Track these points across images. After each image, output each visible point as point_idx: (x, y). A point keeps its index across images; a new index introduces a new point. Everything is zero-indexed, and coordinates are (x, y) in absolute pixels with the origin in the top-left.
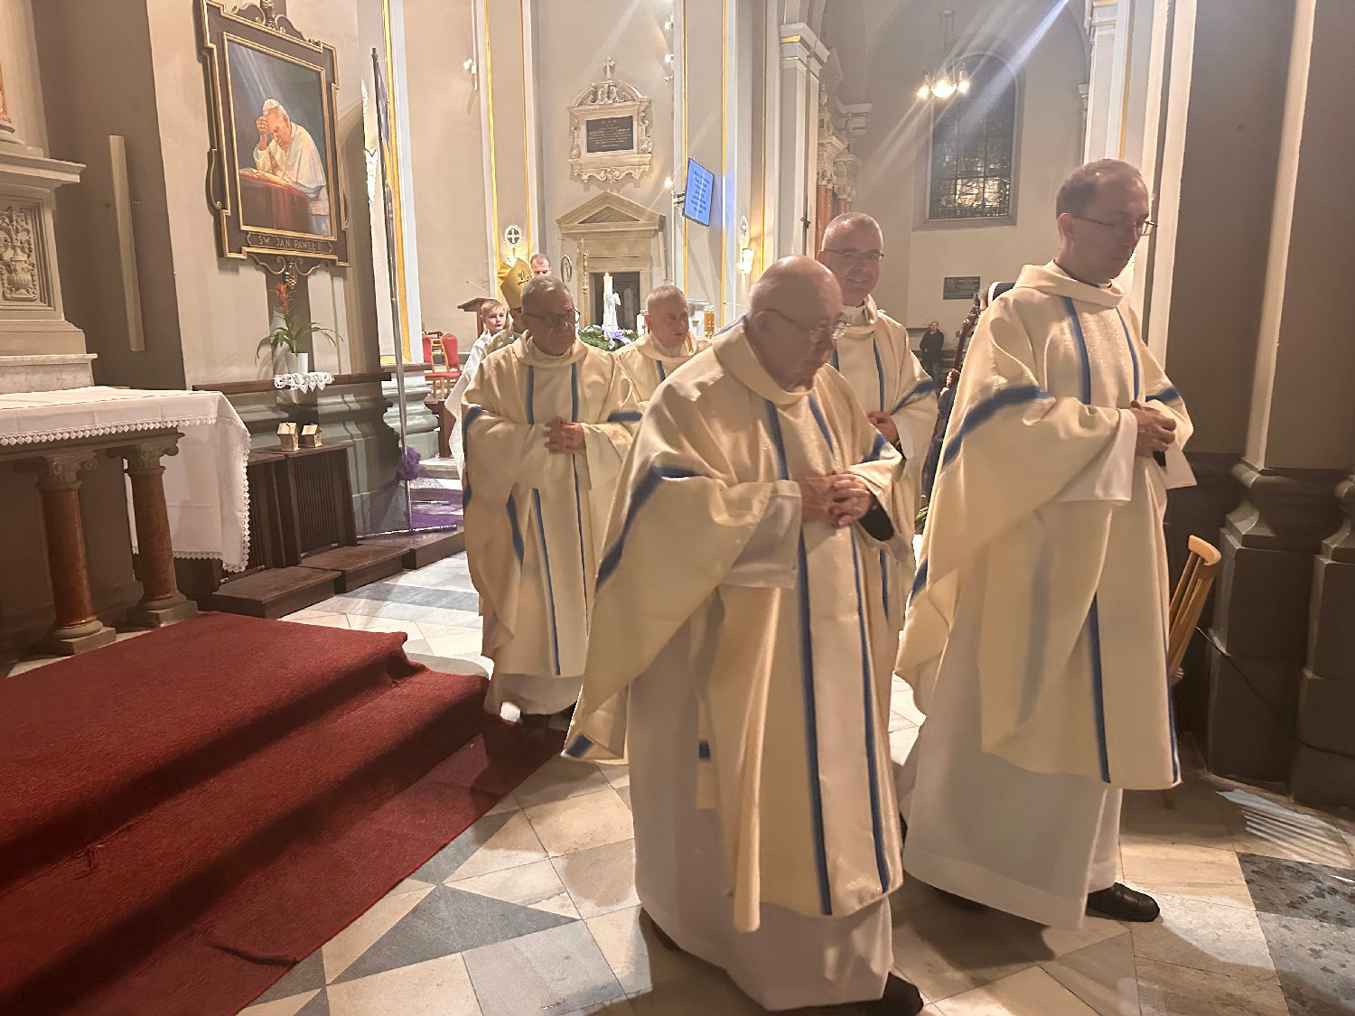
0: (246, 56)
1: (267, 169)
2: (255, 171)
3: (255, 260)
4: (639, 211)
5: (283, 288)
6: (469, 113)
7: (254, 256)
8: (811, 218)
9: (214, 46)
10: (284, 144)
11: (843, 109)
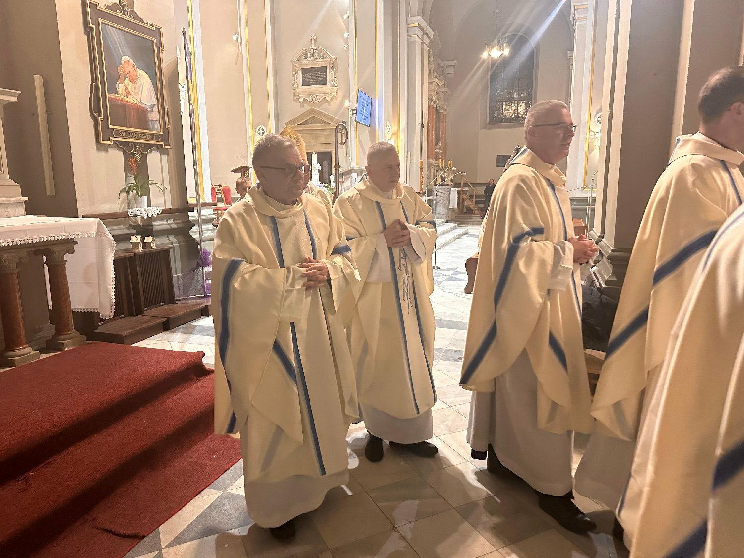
0: (112, 32)
1: (123, 94)
2: (117, 95)
3: (117, 145)
4: (331, 118)
5: (133, 160)
6: (236, 64)
7: (117, 143)
8: (425, 123)
9: (94, 26)
10: (133, 80)
11: (442, 63)
